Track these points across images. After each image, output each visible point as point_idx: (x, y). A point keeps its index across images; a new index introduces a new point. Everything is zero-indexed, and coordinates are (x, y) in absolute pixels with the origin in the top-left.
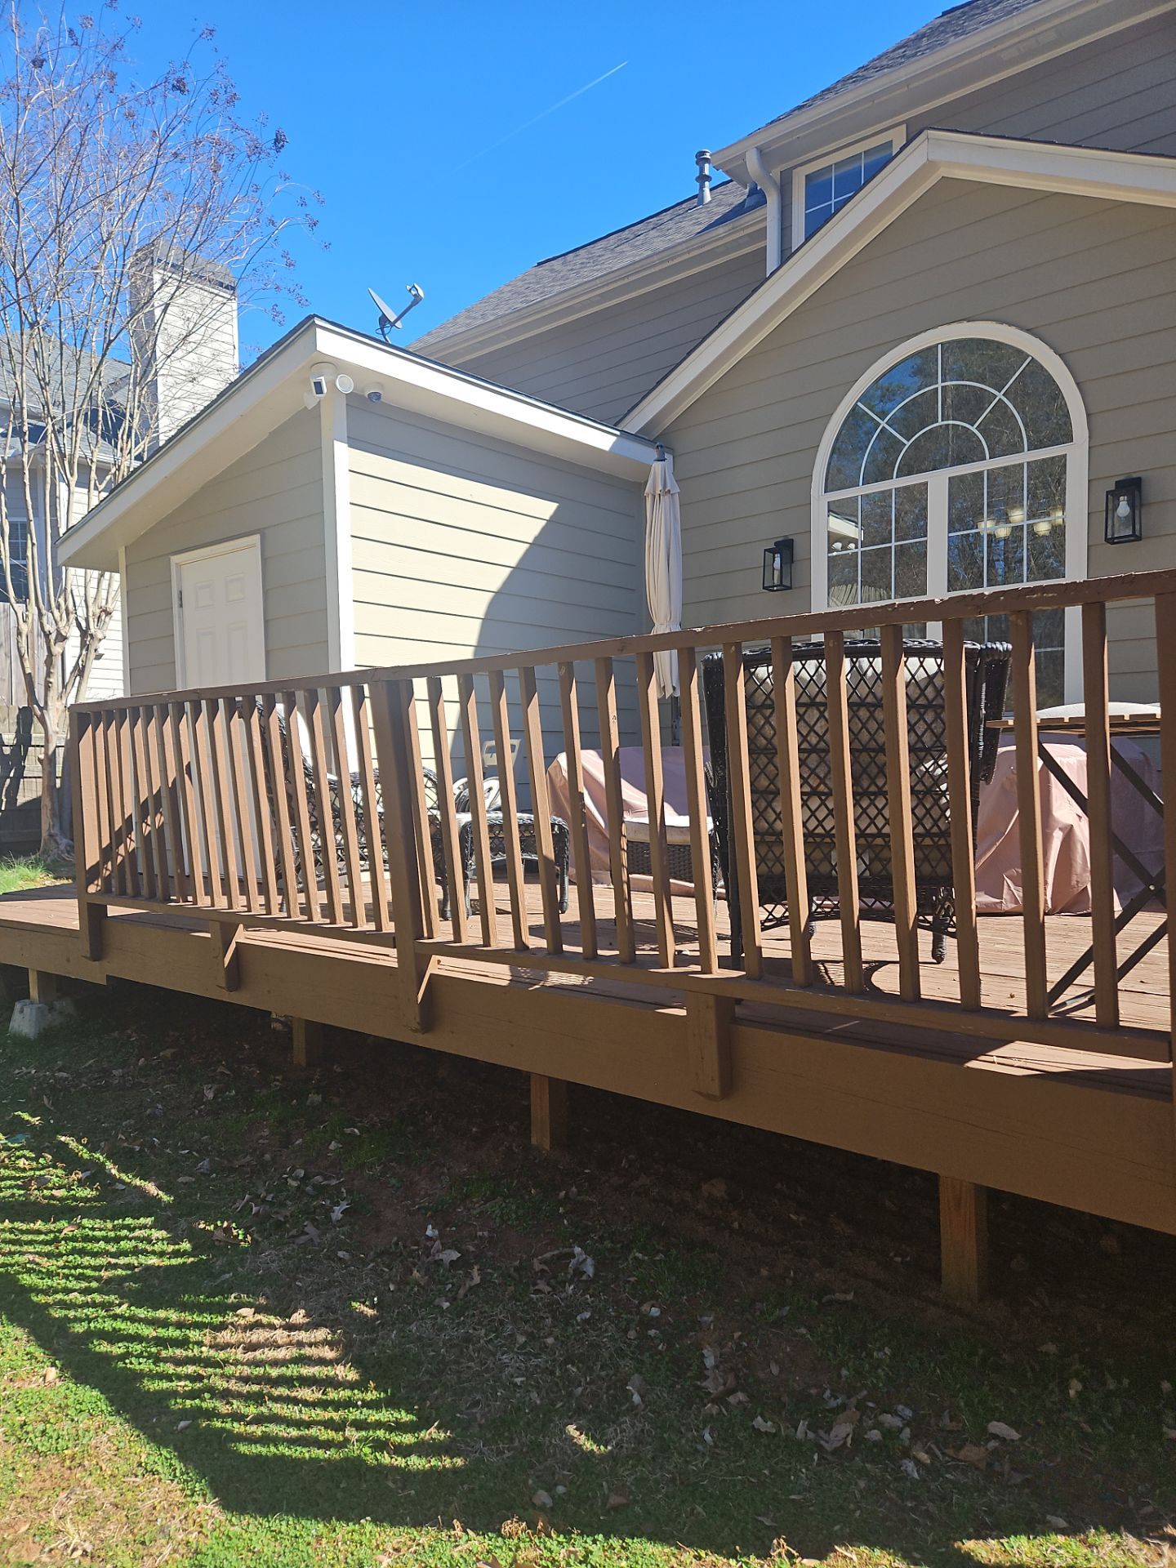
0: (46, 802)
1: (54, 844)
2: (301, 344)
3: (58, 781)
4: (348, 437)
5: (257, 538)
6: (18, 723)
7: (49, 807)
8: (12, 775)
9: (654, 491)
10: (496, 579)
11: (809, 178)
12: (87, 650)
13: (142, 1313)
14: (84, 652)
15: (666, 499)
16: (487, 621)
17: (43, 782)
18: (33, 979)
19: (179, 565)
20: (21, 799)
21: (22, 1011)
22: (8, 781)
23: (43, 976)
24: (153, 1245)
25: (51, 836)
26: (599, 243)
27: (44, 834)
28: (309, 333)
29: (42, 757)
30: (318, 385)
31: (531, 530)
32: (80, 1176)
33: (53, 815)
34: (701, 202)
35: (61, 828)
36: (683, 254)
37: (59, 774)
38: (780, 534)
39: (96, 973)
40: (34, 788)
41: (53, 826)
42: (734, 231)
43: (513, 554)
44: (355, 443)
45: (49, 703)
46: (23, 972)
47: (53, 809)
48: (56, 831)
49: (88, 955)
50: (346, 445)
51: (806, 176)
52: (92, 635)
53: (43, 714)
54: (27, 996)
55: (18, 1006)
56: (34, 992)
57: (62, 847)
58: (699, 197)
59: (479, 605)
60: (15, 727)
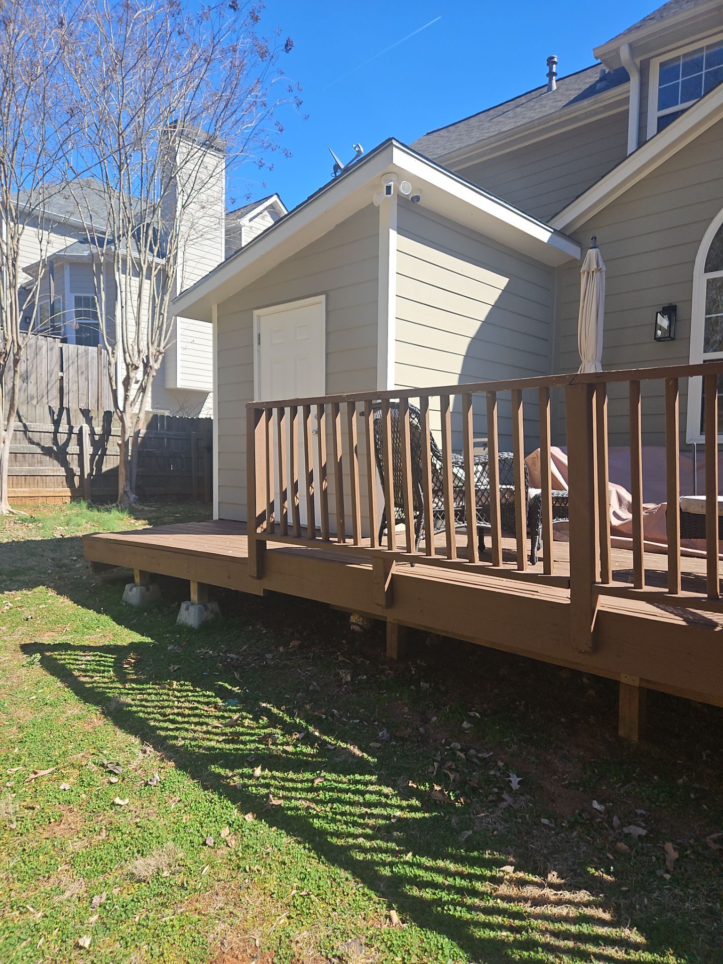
0: (122, 472)
1: (126, 498)
2: (381, 157)
3: (129, 458)
4: (397, 227)
5: (322, 298)
6: (103, 421)
7: (124, 474)
8: (99, 453)
9: (589, 269)
10: (472, 328)
11: (662, 65)
12: (148, 376)
13: (426, 861)
14: (146, 377)
15: (597, 275)
16: (468, 357)
17: (120, 459)
18: (194, 588)
19: (259, 317)
20: (105, 469)
21: (187, 609)
22: (97, 457)
23: (201, 586)
24: (391, 799)
25: (125, 492)
26: (472, 119)
27: (121, 491)
28: (388, 150)
29: (120, 442)
30: (389, 188)
31: (493, 296)
32: (298, 736)
33: (126, 479)
34: (550, 89)
35: (131, 488)
36: (555, 119)
37: (130, 454)
38: (666, 301)
39: (256, 588)
40: (112, 462)
41: (127, 486)
42: (596, 103)
43: (482, 313)
44: (401, 231)
45: (126, 409)
46: (187, 583)
47: (126, 475)
48: (128, 489)
49: (256, 576)
50: (396, 232)
51: (660, 64)
52: (151, 367)
53: (122, 415)
54: (189, 599)
55: (184, 605)
56: (194, 596)
57: (132, 499)
58: (549, 86)
59: (462, 346)
60: (101, 424)
